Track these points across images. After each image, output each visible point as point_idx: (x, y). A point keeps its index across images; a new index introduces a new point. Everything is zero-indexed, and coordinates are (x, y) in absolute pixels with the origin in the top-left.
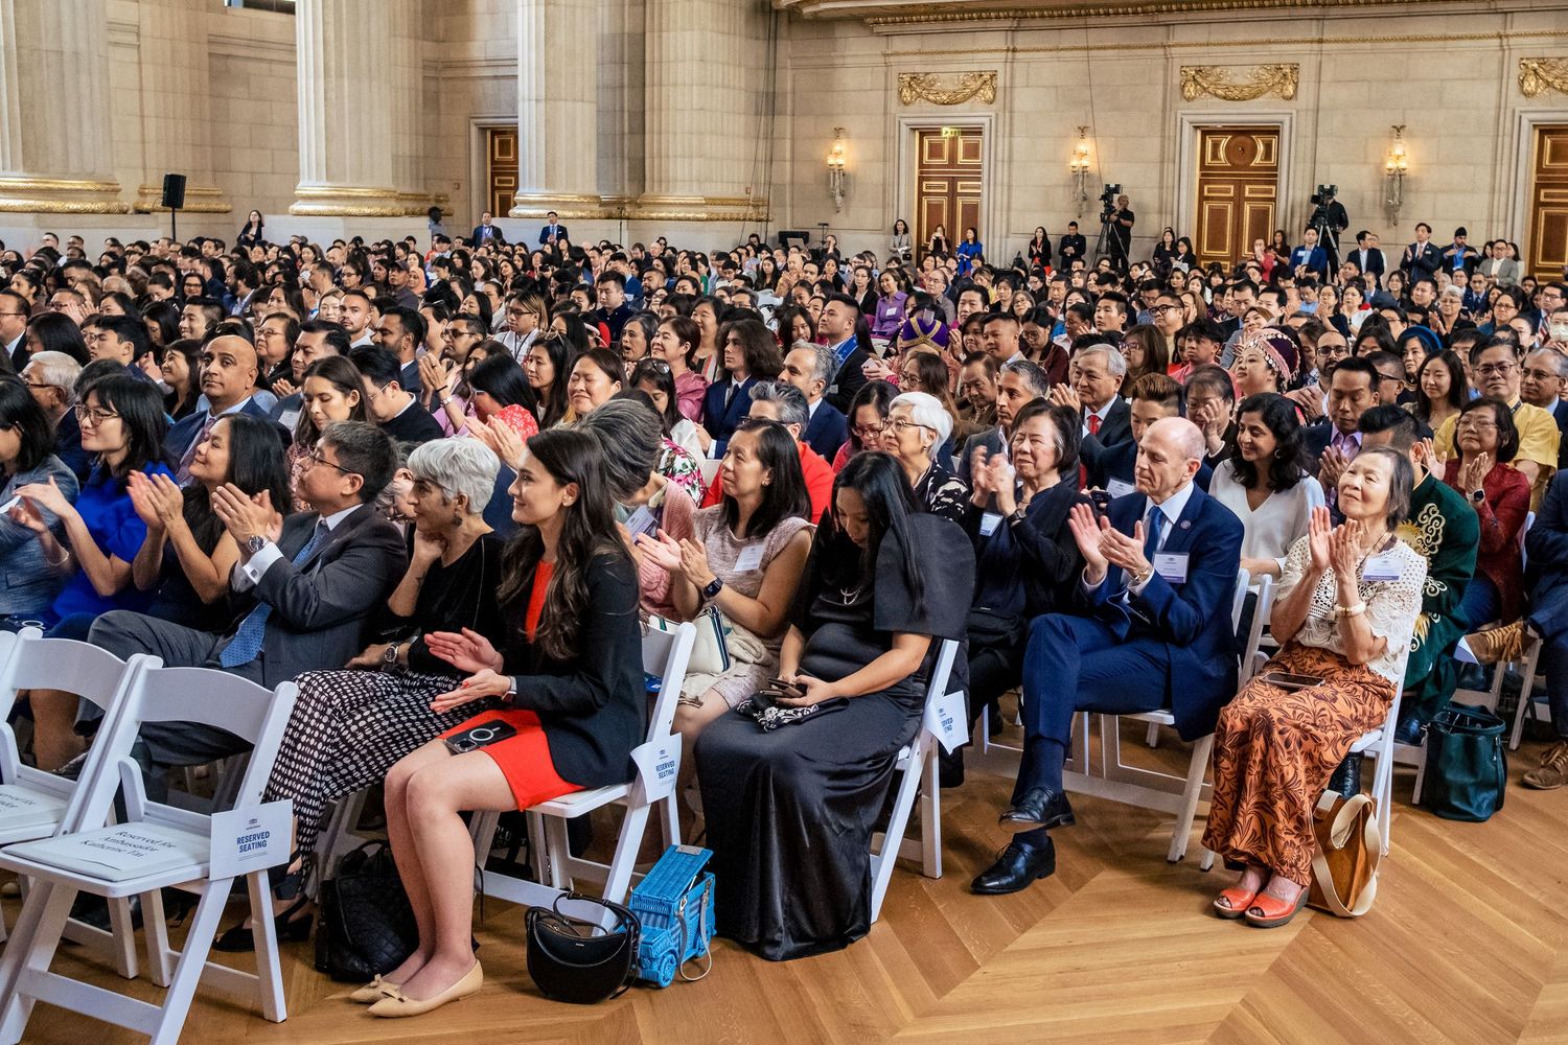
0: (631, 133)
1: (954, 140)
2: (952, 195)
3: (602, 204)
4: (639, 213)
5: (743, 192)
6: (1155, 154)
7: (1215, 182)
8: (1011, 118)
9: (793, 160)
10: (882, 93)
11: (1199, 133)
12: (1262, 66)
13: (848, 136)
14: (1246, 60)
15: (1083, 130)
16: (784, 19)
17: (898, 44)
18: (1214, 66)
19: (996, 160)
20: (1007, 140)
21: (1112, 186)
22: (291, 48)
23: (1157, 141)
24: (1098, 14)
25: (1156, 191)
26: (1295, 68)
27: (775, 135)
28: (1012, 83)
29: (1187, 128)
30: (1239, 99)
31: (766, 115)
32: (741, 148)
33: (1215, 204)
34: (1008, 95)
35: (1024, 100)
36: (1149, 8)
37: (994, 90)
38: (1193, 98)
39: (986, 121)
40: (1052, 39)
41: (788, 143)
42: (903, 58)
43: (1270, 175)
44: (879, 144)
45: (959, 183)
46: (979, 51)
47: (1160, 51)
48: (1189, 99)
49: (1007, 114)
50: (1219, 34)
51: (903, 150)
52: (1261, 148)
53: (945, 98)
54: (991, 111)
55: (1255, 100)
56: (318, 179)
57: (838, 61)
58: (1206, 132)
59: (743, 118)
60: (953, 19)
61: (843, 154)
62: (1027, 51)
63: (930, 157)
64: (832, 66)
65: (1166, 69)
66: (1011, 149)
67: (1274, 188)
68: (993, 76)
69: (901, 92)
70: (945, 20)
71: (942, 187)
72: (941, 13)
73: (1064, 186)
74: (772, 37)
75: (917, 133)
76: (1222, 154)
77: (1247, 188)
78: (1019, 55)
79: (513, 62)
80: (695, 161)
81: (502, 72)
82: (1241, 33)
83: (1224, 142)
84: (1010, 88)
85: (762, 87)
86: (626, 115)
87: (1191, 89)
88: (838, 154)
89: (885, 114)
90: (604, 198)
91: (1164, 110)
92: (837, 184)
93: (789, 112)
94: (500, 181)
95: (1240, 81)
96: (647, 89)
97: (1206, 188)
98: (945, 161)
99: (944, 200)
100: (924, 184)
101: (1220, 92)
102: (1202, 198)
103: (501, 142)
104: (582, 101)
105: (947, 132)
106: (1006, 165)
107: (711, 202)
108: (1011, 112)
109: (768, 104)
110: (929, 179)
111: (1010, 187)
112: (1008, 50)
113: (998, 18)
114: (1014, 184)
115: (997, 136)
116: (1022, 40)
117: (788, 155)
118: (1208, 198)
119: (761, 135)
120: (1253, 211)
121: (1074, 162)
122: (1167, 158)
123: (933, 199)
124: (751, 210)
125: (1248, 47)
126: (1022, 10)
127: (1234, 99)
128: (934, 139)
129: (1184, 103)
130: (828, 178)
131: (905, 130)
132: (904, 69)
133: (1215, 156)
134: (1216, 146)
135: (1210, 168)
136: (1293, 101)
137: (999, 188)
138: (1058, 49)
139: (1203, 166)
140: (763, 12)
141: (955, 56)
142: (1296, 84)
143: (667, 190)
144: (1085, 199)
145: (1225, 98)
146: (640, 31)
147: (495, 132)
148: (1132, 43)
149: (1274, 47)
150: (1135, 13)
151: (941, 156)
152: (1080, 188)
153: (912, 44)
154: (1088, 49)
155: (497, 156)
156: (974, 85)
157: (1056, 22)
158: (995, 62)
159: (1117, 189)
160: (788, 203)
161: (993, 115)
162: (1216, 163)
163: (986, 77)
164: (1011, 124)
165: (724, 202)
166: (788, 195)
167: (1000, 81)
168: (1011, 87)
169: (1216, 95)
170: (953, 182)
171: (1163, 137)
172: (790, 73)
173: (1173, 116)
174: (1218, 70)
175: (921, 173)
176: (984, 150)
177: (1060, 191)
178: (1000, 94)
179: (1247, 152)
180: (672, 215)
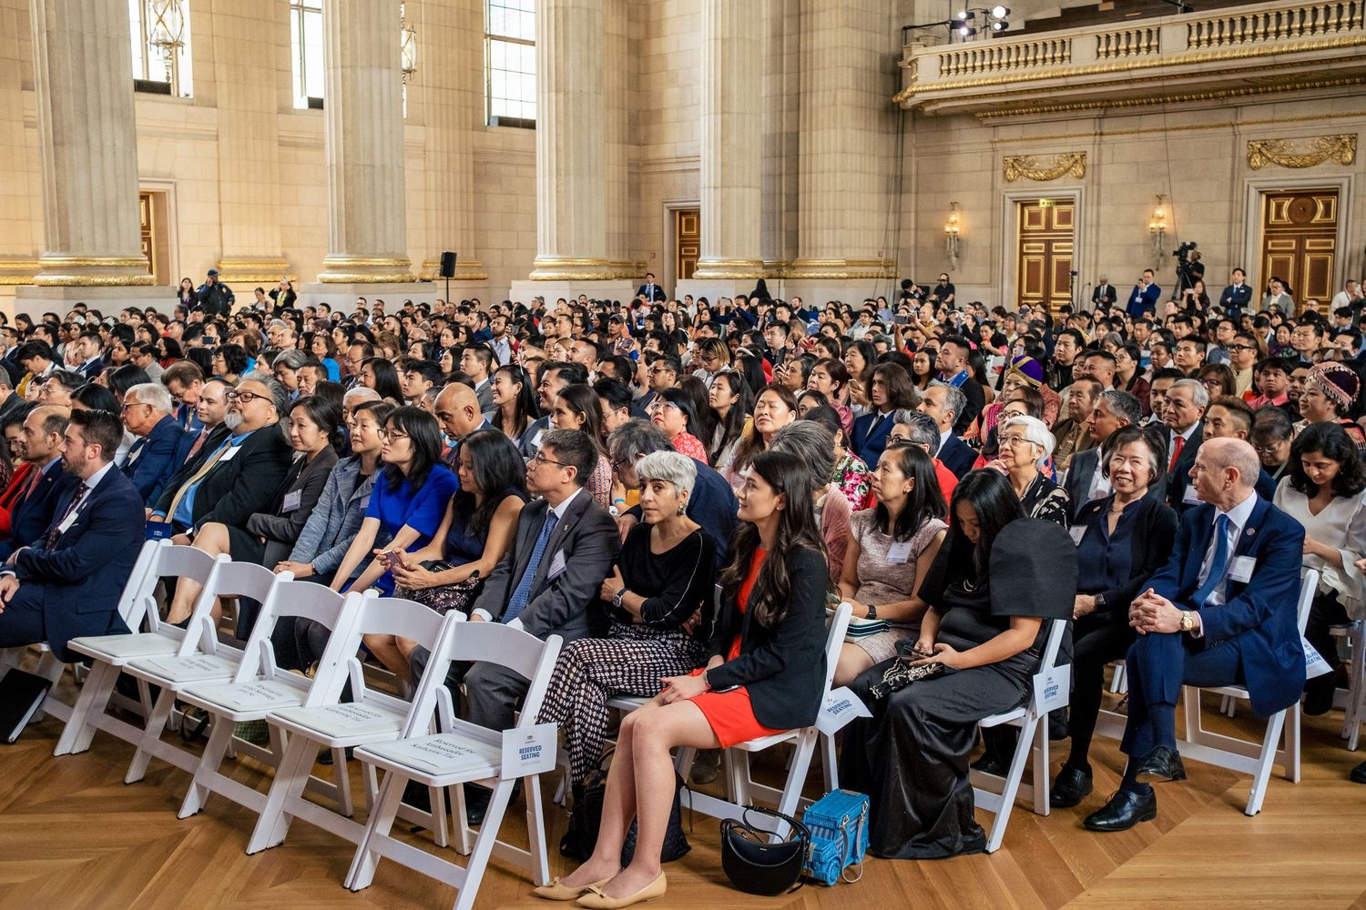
0: (787, 211)
1: (1049, 210)
2: (1048, 254)
3: (765, 267)
4: (793, 274)
5: (876, 254)
6: (1224, 217)
7: (1278, 238)
8: (1099, 190)
9: (916, 229)
10: (989, 174)
11: (1264, 197)
12: (1323, 137)
13: (961, 209)
14: (1308, 134)
15: (1160, 199)
16: (910, 115)
17: (1003, 133)
18: (1278, 140)
19: (1085, 225)
20: (1095, 208)
21: (1188, 243)
22: (532, 155)
23: (1225, 205)
24: (1174, 101)
25: (1225, 247)
26: (1353, 138)
27: (902, 209)
28: (1099, 160)
29: (1253, 193)
30: (1301, 167)
31: (895, 193)
32: (875, 220)
33: (1277, 256)
34: (1096, 170)
35: (1110, 175)
36: (1219, 93)
37: (1084, 167)
38: (1259, 168)
39: (1077, 193)
40: (1133, 123)
41: (913, 215)
42: (1007, 144)
43: (1330, 230)
44: (988, 213)
45: (1054, 244)
46: (1070, 136)
47: (1229, 129)
48: (1254, 169)
49: (1095, 187)
50: (1282, 112)
51: (1007, 219)
52: (1321, 207)
53: (1042, 175)
54: (1082, 184)
55: (1316, 167)
56: (551, 253)
57: (954, 149)
59: (876, 196)
60: (1050, 111)
61: (956, 223)
62: (1112, 134)
63: (1030, 223)
64: (949, 153)
65: (1234, 143)
66: (1098, 216)
67: (1333, 241)
68: (1083, 156)
69: (1005, 172)
70: (1043, 111)
71: (1040, 248)
72: (1038, 106)
73: (1144, 245)
74: (900, 132)
75: (1019, 205)
76: (1285, 214)
77: (1308, 242)
78: (1105, 138)
79: (697, 158)
80: (838, 233)
81: (688, 166)
82: (1304, 110)
83: (1287, 204)
85: (891, 172)
86: (784, 197)
87: (1257, 160)
88: (953, 223)
89: (992, 189)
90: (766, 262)
91: (1232, 179)
92: (953, 247)
93: (913, 189)
94: (686, 251)
95: (1301, 151)
96: (801, 176)
97: (1270, 243)
98: (1042, 227)
99: (1041, 258)
100: (1025, 245)
101: (1283, 161)
102: (1266, 252)
103: (686, 221)
104: (750, 187)
105: (1044, 203)
106: (1094, 229)
107: (850, 263)
108: (1099, 184)
109: (897, 185)
110: (1029, 241)
111: (1097, 246)
112: (1095, 134)
113: (1087, 108)
114: (1101, 243)
115: (1086, 205)
116: (1108, 125)
117: (913, 226)
118: (1271, 252)
119: (891, 210)
120: (1313, 261)
121: (1153, 225)
122: (1236, 219)
123: (1033, 258)
124: (882, 270)
125: (1309, 122)
126: (1108, 101)
127: (1296, 167)
128: (1033, 209)
129: (1250, 172)
130: (945, 242)
131: (1008, 202)
132: (1007, 153)
133: (1278, 215)
134: (1279, 207)
135: (1274, 226)
136: (1351, 166)
137: (1088, 248)
138: (1139, 132)
139: (1267, 225)
140: (893, 112)
141: (1050, 141)
142: (1354, 152)
143: (816, 255)
144: (1162, 255)
145: (1288, 166)
146: (795, 131)
147: (682, 213)
148: (1205, 124)
149: (1334, 121)
150: (1207, 98)
151: (1038, 222)
152: (1158, 245)
153: (1015, 132)
154: (1165, 130)
155: (684, 231)
156: (1067, 164)
157: (1138, 110)
158: (1086, 145)
159: (1193, 246)
160: (912, 263)
161: (1083, 188)
162: (1279, 222)
163: (1077, 157)
164: (1099, 195)
165: (862, 264)
166: (912, 257)
167: (1089, 161)
168: (1099, 165)
169: (1280, 164)
170: (1049, 244)
171: (1231, 201)
172: (914, 160)
173: (1240, 184)
174: (1282, 142)
175: (1022, 237)
176: (1075, 218)
177: (1140, 249)
178: (1089, 171)
179: (1309, 209)
180: (820, 275)
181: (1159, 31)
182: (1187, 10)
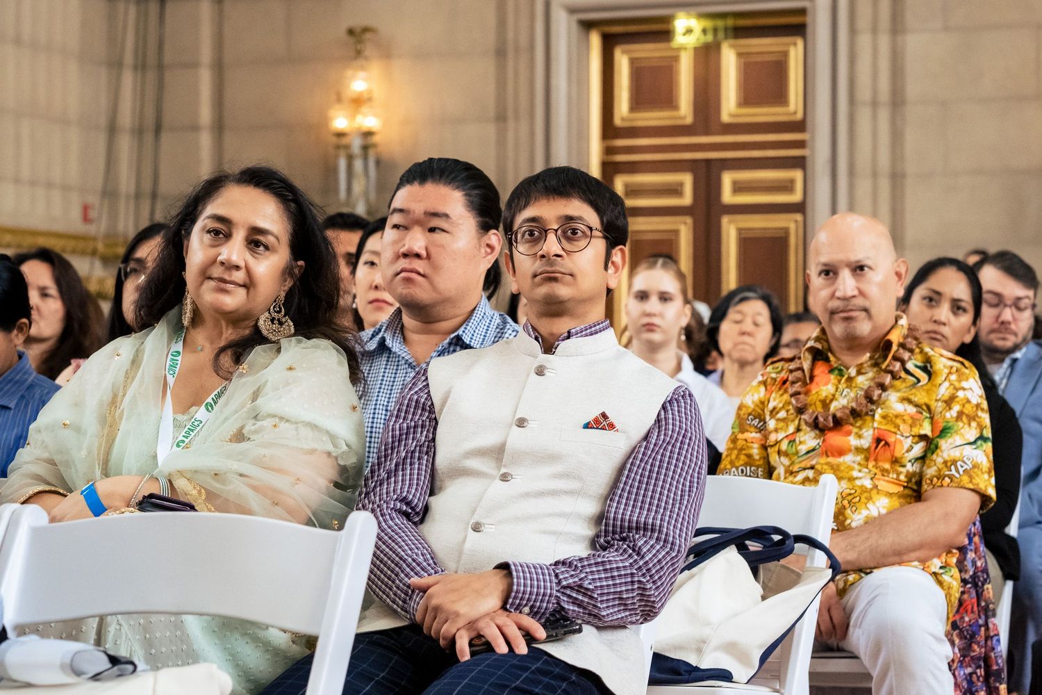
1: (707, 55)
2: (707, 210)
5: (76, 213)
13: (387, 53)
20: (884, 42)
27: (168, 57)
41: (205, 79)
44: (486, 67)
45: (727, 179)
61: (374, 104)
63: (637, 103)
66: (896, 69)
71: (675, 190)
75: (595, 40)
88: (358, 102)
92: (358, 187)
98: (681, 114)
100: (620, 181)
105: (688, 33)
106: (884, 115)
110: (632, 168)
114: (910, 168)
115: (853, 31)
117: (205, 114)
119: (129, 58)
123: (649, 226)
128: (648, 51)
131: (563, 24)
151: (668, 100)
170: (707, 175)
175: (610, 148)
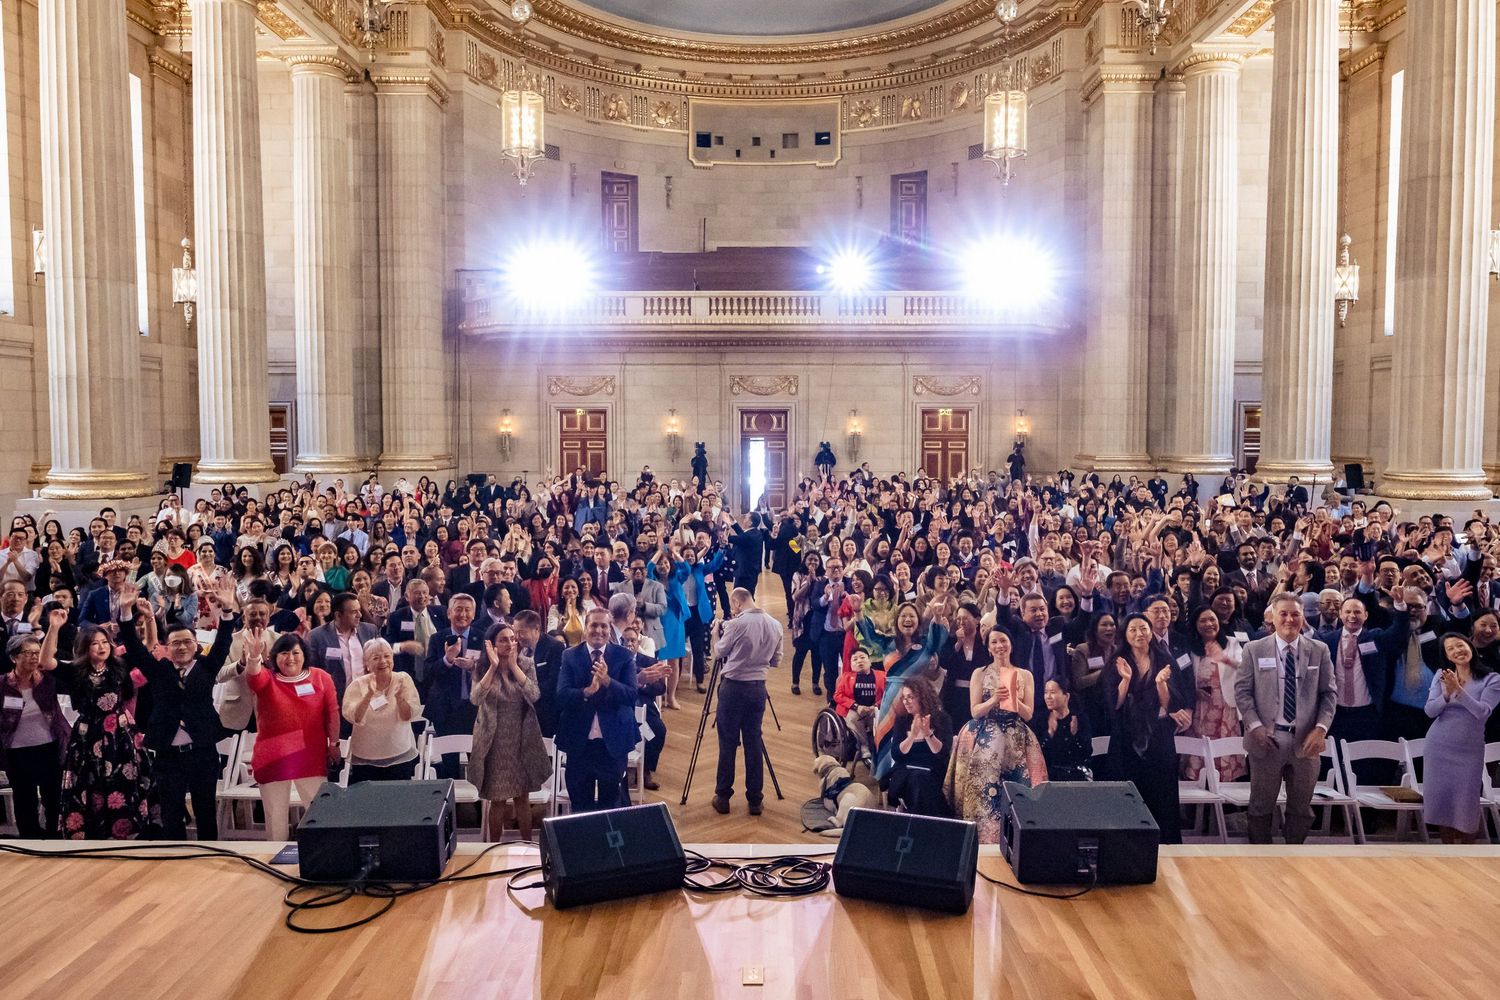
0: (370, 413)
1: (583, 417)
2: (584, 449)
5: (443, 450)
6: (717, 424)
8: (624, 404)
9: (471, 429)
10: (536, 388)
11: (740, 413)
12: (778, 376)
13: (513, 414)
14: (769, 373)
15: (672, 411)
16: (463, 340)
17: (547, 358)
18: (751, 377)
19: (617, 429)
20: (621, 418)
23: (718, 417)
26: (796, 378)
27: (458, 413)
28: (624, 383)
29: (733, 412)
30: (765, 395)
31: (455, 400)
32: (443, 422)
34: (623, 390)
35: (632, 393)
36: (713, 344)
37: (613, 388)
38: (738, 394)
39: (610, 406)
40: (649, 358)
41: (468, 418)
42: (551, 367)
43: (781, 437)
44: (536, 418)
45: (588, 442)
46: (602, 364)
47: (717, 367)
48: (735, 394)
49: (622, 402)
50: (751, 358)
51: (551, 421)
52: (775, 421)
53: (580, 392)
54: (611, 400)
55: (774, 395)
57: (503, 367)
58: (743, 412)
61: (509, 426)
62: (634, 365)
63: (568, 426)
64: (499, 371)
65: (720, 377)
66: (624, 422)
67: (784, 443)
68: (612, 379)
69: (550, 388)
70: (582, 345)
71: (577, 445)
73: (662, 443)
75: (559, 413)
76: (753, 424)
77: (770, 443)
78: (628, 367)
82: (763, 359)
83: (754, 416)
84: (623, 386)
87: (736, 389)
88: (506, 426)
89: (539, 401)
91: (721, 400)
92: (508, 444)
93: (468, 398)
95: (765, 384)
98: (578, 428)
99: (578, 451)
100: (564, 442)
101: (754, 391)
105: (579, 412)
108: (624, 400)
109: (453, 394)
110: (567, 440)
111: (625, 444)
112: (622, 366)
113: (617, 346)
114: (628, 442)
115: (616, 414)
116: (630, 358)
117: (468, 426)
120: (771, 456)
121: (668, 430)
122: (725, 427)
123: (571, 451)
124: (448, 462)
125: (769, 366)
126: (634, 342)
127: (762, 395)
128: (570, 416)
129: (732, 396)
130: (502, 439)
131: (552, 410)
132: (552, 374)
133: (749, 425)
134: (749, 420)
135: (746, 432)
136: (795, 396)
137: (618, 445)
138: (654, 364)
139: (741, 430)
140: (449, 335)
141: (587, 367)
142: (797, 387)
144: (676, 451)
145: (757, 394)
146: (376, 346)
148: (701, 362)
149: (786, 367)
151: (576, 426)
152: (673, 444)
153: (558, 358)
156: (601, 385)
158: (614, 371)
160: (469, 456)
161: (614, 401)
162: (749, 429)
163: (609, 379)
164: (625, 407)
166: (469, 451)
167: (617, 383)
168: (625, 386)
169: (751, 392)
170: (584, 442)
171: (721, 415)
172: (467, 374)
173: (726, 403)
174: (753, 378)
175: (562, 436)
176: (607, 423)
177: (661, 447)
178: (617, 390)
179: (768, 423)
181: (689, 299)
182: (698, 289)
